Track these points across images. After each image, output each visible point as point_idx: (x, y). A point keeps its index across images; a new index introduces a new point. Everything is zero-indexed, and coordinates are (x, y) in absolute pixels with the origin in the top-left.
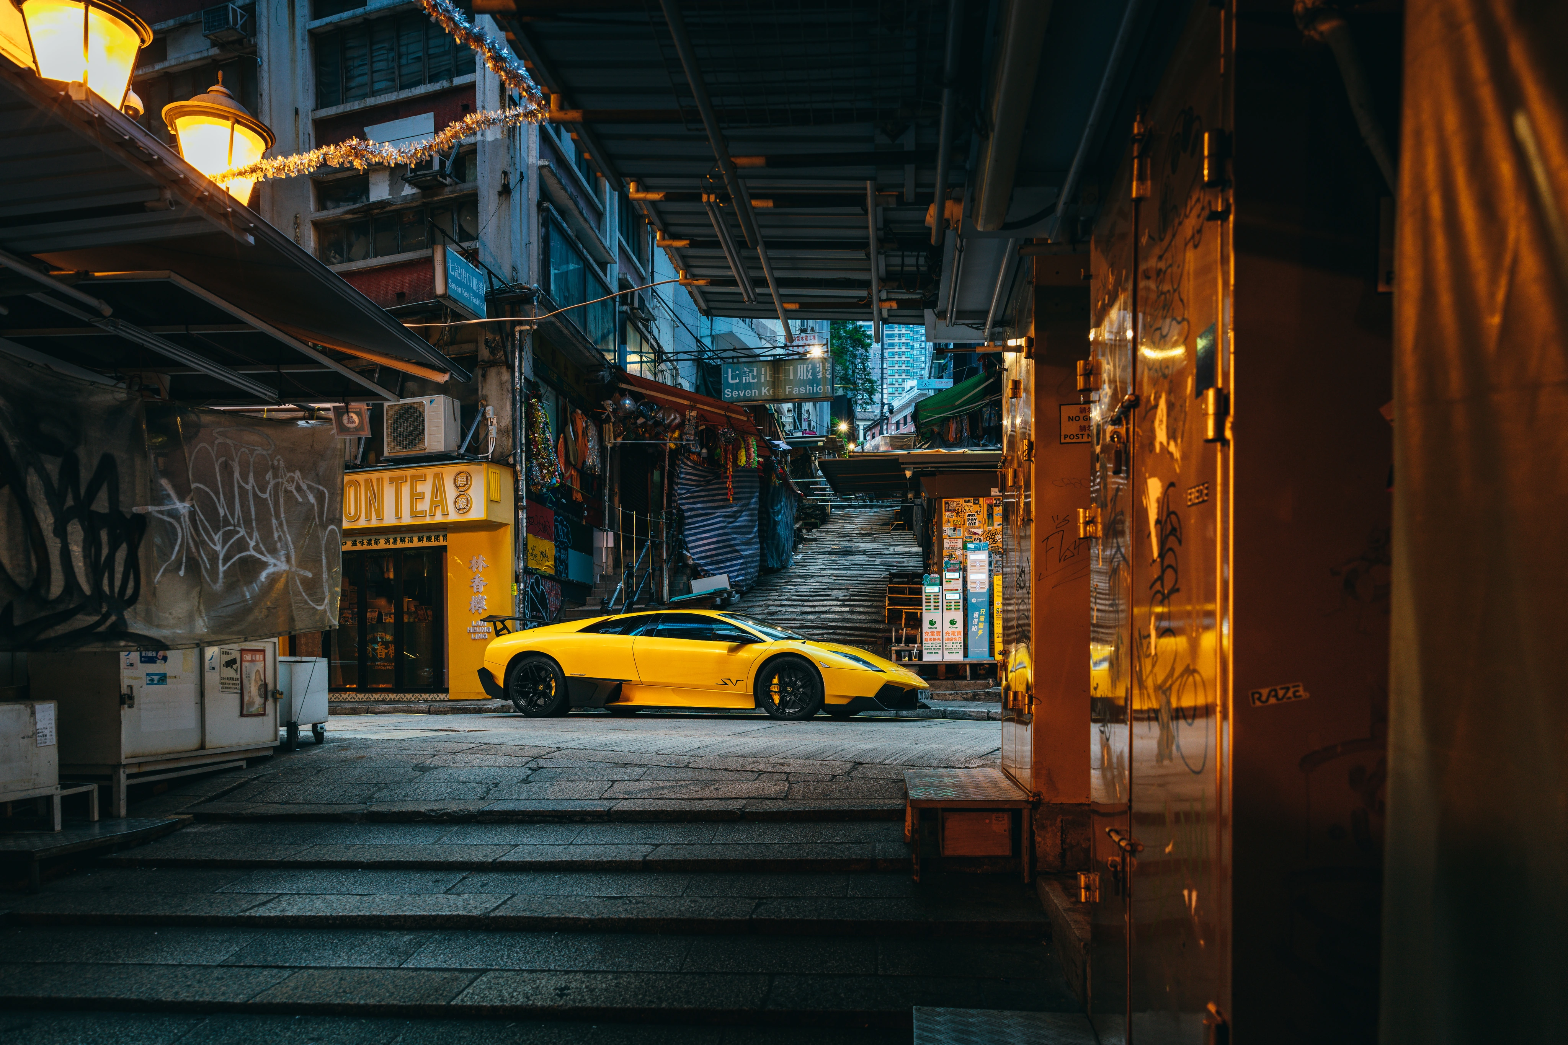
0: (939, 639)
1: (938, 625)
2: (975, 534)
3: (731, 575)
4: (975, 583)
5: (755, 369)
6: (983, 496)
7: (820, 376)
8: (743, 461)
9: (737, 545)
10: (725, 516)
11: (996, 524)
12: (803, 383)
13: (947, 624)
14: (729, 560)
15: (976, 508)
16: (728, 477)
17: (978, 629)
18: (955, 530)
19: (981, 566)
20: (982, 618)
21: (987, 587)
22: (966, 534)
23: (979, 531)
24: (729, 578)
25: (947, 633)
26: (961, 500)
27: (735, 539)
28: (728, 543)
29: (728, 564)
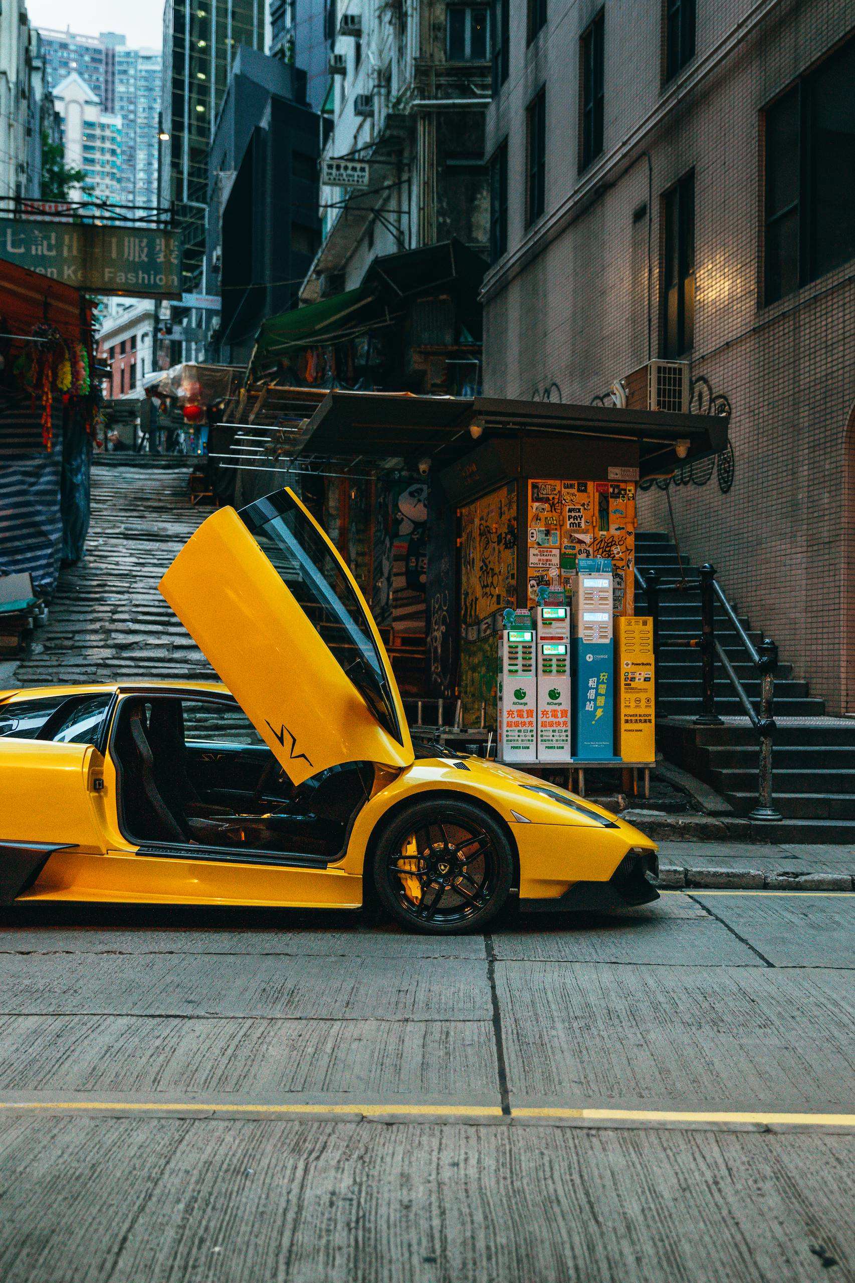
0: (530, 723)
1: (530, 699)
2: (580, 542)
3: (34, 574)
4: (590, 628)
5: (53, 235)
6: (593, 479)
7: (161, 259)
8: (67, 382)
9: (43, 523)
10: (25, 474)
11: (613, 527)
12: (134, 267)
13: (544, 698)
14: (30, 548)
15: (581, 498)
16: (44, 408)
17: (596, 708)
18: (547, 533)
19: (602, 599)
20: (603, 689)
21: (611, 635)
22: (566, 542)
23: (587, 538)
24: (32, 579)
25: (545, 713)
26: (558, 483)
27: (38, 513)
28: (28, 520)
29: (29, 555)
